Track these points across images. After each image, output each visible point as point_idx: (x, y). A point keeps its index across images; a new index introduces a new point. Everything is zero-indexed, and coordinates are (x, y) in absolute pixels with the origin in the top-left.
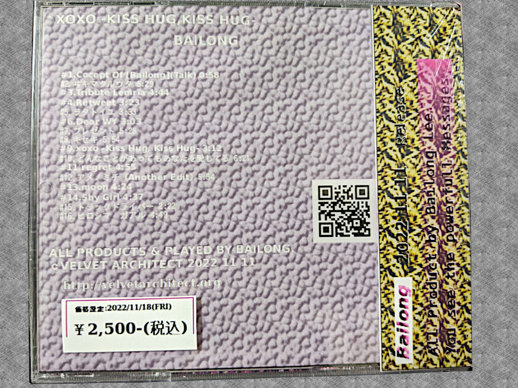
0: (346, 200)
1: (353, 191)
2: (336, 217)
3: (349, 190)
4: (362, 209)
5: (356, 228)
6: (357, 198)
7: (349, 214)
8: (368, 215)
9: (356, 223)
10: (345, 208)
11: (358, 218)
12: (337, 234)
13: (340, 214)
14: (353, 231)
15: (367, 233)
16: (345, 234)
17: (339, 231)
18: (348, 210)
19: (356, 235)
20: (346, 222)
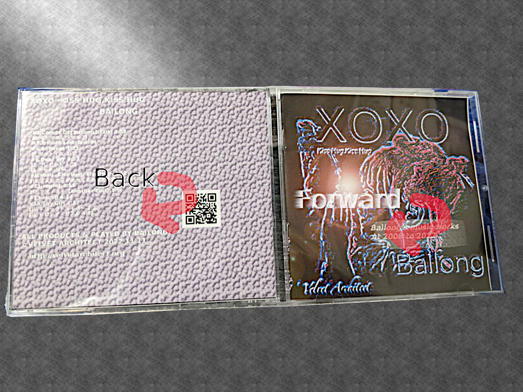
0: (202, 202)
1: (206, 197)
2: (196, 213)
3: (204, 196)
4: (212, 208)
5: (208, 219)
6: (209, 201)
7: (204, 210)
8: (216, 211)
9: (209, 216)
10: (202, 207)
11: (210, 213)
12: (197, 222)
13: (198, 211)
14: (206, 220)
15: (215, 221)
16: (202, 222)
17: (198, 220)
18: (204, 208)
19: (208, 223)
20: (202, 215)
